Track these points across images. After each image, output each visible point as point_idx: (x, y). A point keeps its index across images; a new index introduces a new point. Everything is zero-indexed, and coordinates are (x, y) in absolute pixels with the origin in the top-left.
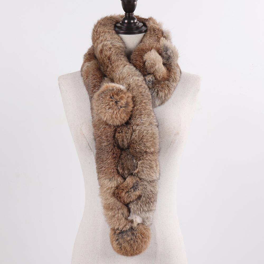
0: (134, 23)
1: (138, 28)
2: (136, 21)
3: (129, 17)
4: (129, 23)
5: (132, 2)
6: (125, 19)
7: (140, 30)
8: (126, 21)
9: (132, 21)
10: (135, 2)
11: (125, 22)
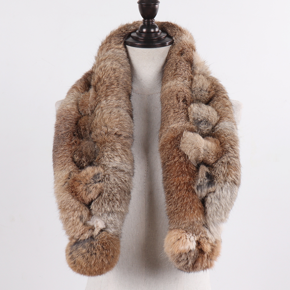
0: (155, 32)
1: (160, 39)
2: (157, 30)
3: (149, 24)
4: (148, 32)
5: (152, 5)
6: (142, 27)
7: (163, 42)
8: (144, 30)
9: (152, 30)
10: (157, 6)
11: (142, 31)
